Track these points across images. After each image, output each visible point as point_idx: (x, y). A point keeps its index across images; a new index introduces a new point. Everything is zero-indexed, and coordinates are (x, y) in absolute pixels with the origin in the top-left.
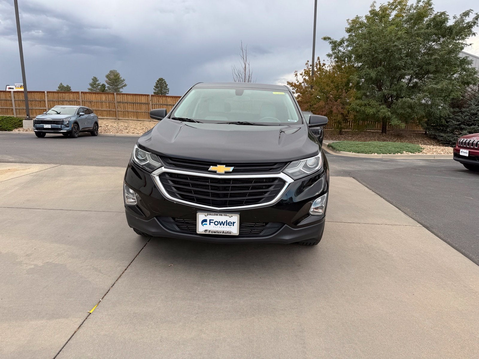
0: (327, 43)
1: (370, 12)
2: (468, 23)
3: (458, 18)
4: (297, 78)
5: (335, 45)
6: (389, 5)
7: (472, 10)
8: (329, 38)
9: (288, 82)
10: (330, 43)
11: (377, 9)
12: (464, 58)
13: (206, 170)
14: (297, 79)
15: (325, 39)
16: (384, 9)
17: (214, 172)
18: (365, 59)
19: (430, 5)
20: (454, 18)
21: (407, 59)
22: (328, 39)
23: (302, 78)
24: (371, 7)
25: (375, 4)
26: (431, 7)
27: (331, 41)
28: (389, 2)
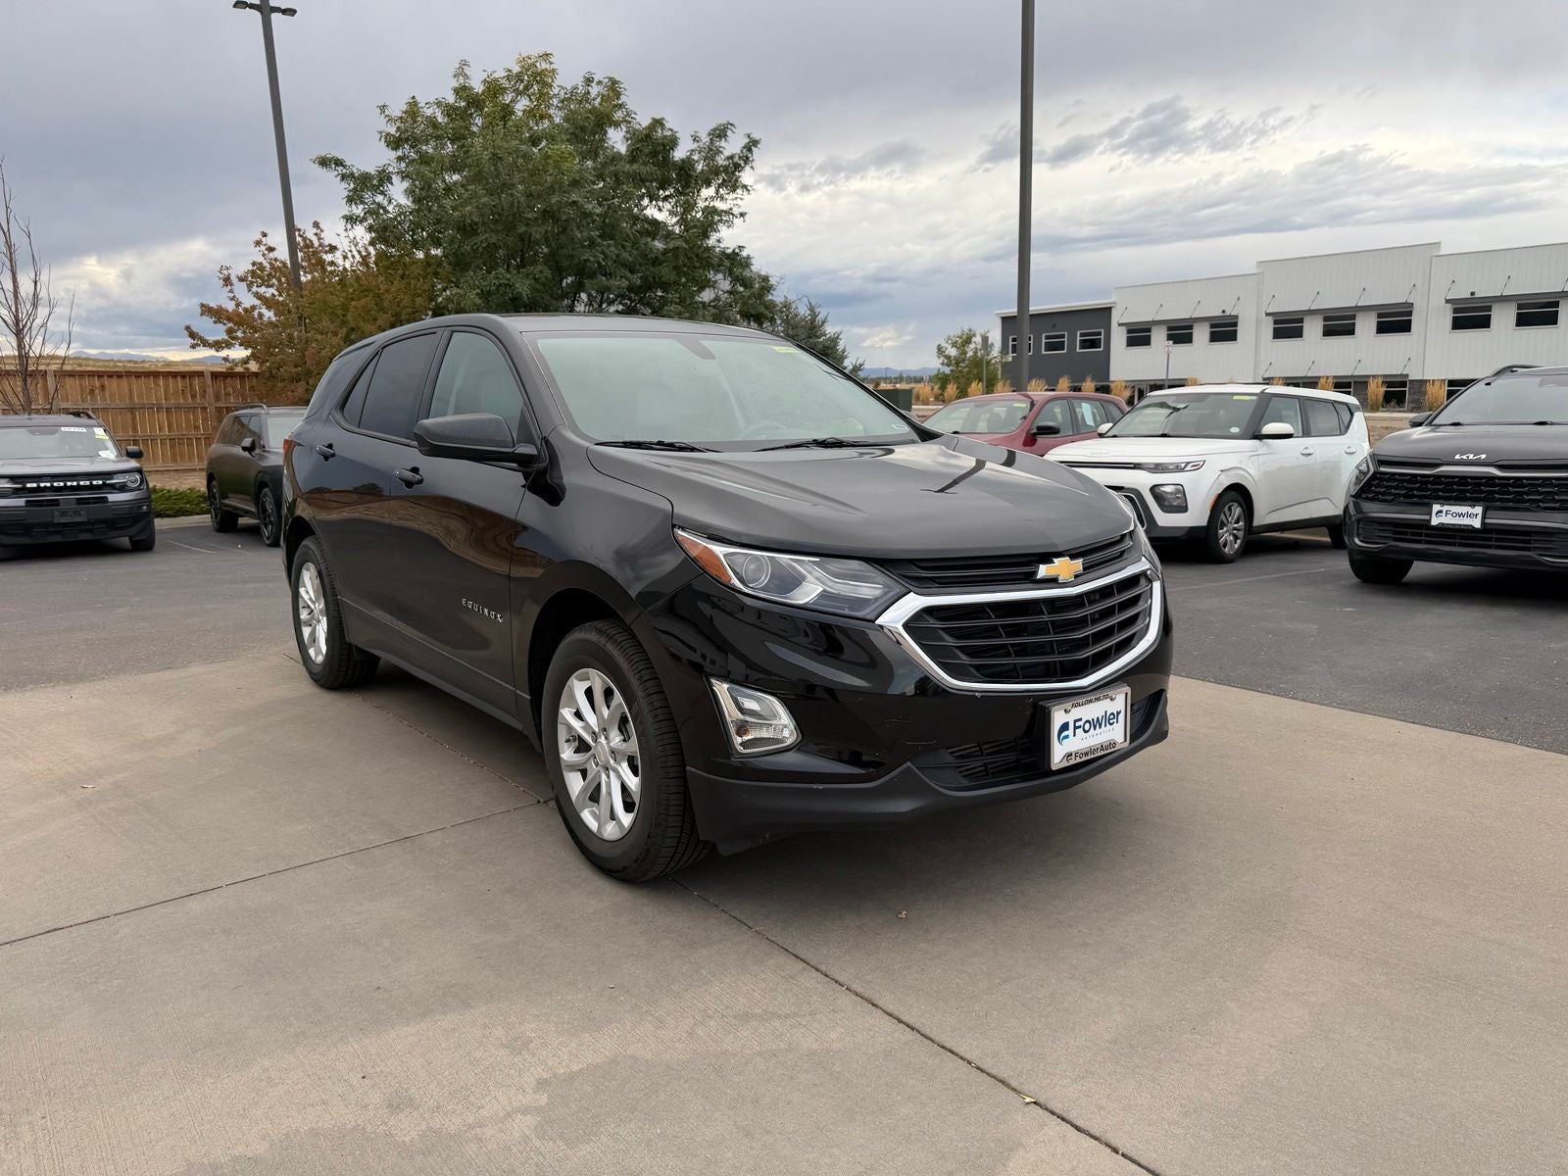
0: (331, 176)
1: (457, 91)
2: (731, 157)
3: (704, 141)
4: (231, 291)
5: (363, 185)
6: (508, 78)
7: (732, 125)
8: (339, 163)
9: (202, 305)
10: (344, 177)
11: (478, 87)
12: (734, 250)
13: (1030, 580)
14: (231, 295)
15: (324, 162)
16: (494, 89)
17: (1052, 582)
18: (491, 237)
19: (618, 95)
20: (694, 140)
21: (609, 246)
22: (336, 164)
23: (250, 290)
24: (455, 76)
25: (467, 70)
26: (620, 102)
27: (344, 171)
28: (510, 71)
